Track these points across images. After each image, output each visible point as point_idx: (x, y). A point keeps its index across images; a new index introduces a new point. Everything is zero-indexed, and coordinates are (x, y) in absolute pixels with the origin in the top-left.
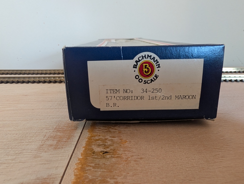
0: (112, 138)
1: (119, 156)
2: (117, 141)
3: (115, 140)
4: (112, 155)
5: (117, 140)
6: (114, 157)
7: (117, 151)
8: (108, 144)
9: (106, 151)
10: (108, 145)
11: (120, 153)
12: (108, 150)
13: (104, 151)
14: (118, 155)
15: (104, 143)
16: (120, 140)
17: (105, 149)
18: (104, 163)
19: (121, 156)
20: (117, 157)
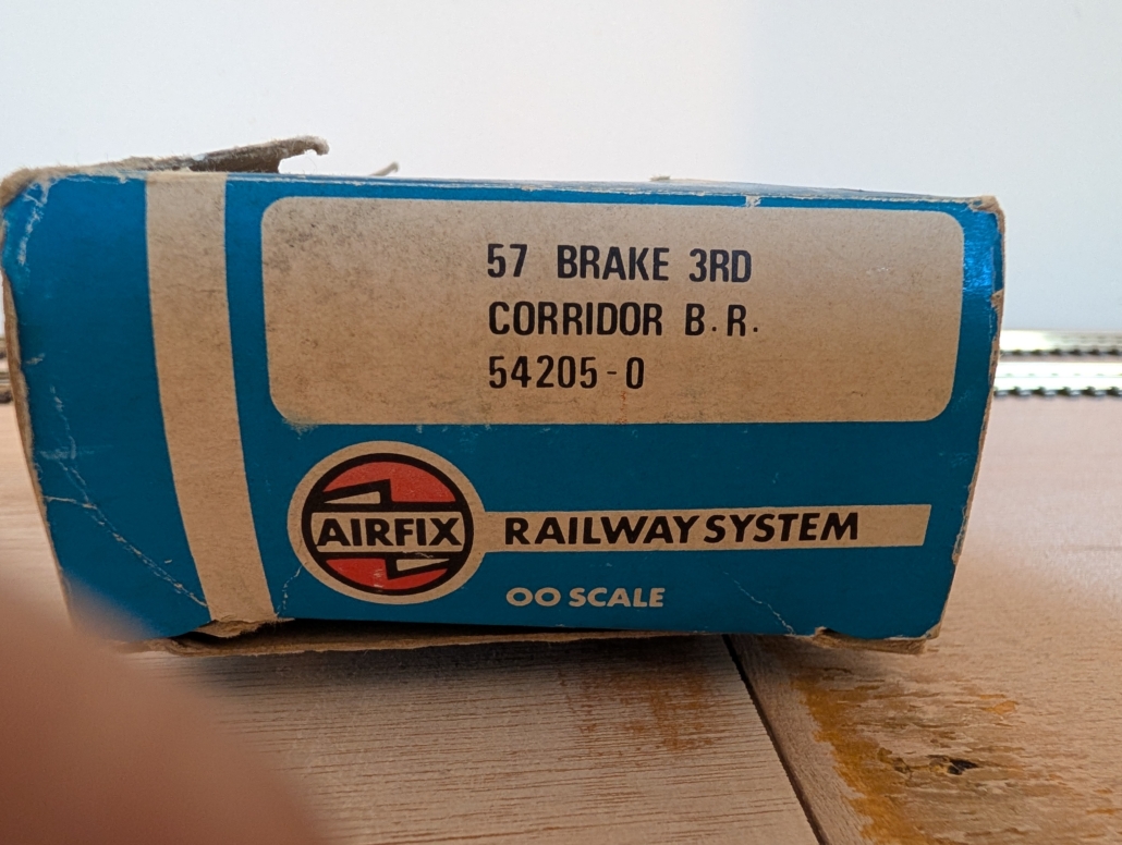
0: (925, 687)
1: (1042, 781)
2: (957, 699)
3: (944, 694)
4: (1012, 781)
5: (956, 694)
6: (1029, 792)
7: (1010, 754)
8: (931, 716)
9: (954, 757)
10: (931, 720)
11: (1035, 768)
12: (957, 750)
13: (944, 758)
14: (1036, 776)
15: (909, 714)
16: (971, 695)
17: (943, 746)
18: (1007, 825)
19: (1055, 782)
20: (1044, 791)
